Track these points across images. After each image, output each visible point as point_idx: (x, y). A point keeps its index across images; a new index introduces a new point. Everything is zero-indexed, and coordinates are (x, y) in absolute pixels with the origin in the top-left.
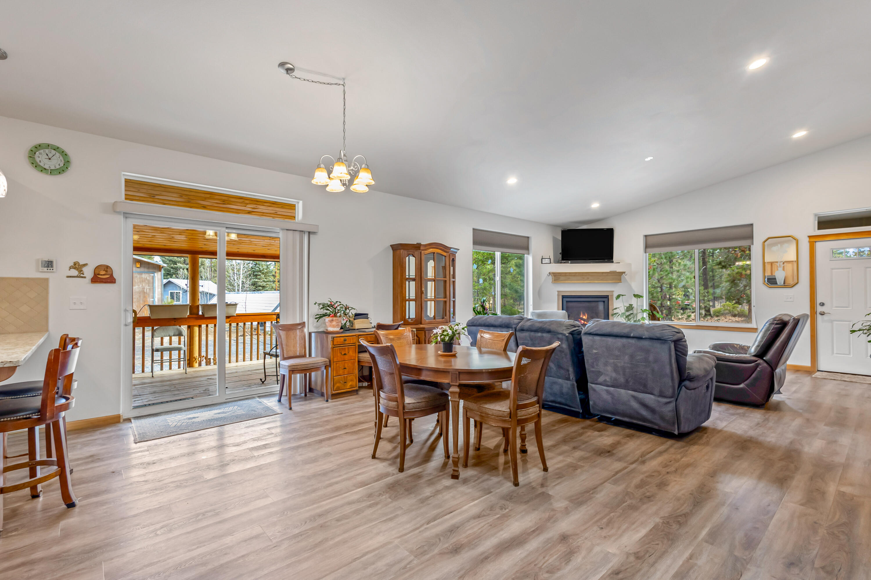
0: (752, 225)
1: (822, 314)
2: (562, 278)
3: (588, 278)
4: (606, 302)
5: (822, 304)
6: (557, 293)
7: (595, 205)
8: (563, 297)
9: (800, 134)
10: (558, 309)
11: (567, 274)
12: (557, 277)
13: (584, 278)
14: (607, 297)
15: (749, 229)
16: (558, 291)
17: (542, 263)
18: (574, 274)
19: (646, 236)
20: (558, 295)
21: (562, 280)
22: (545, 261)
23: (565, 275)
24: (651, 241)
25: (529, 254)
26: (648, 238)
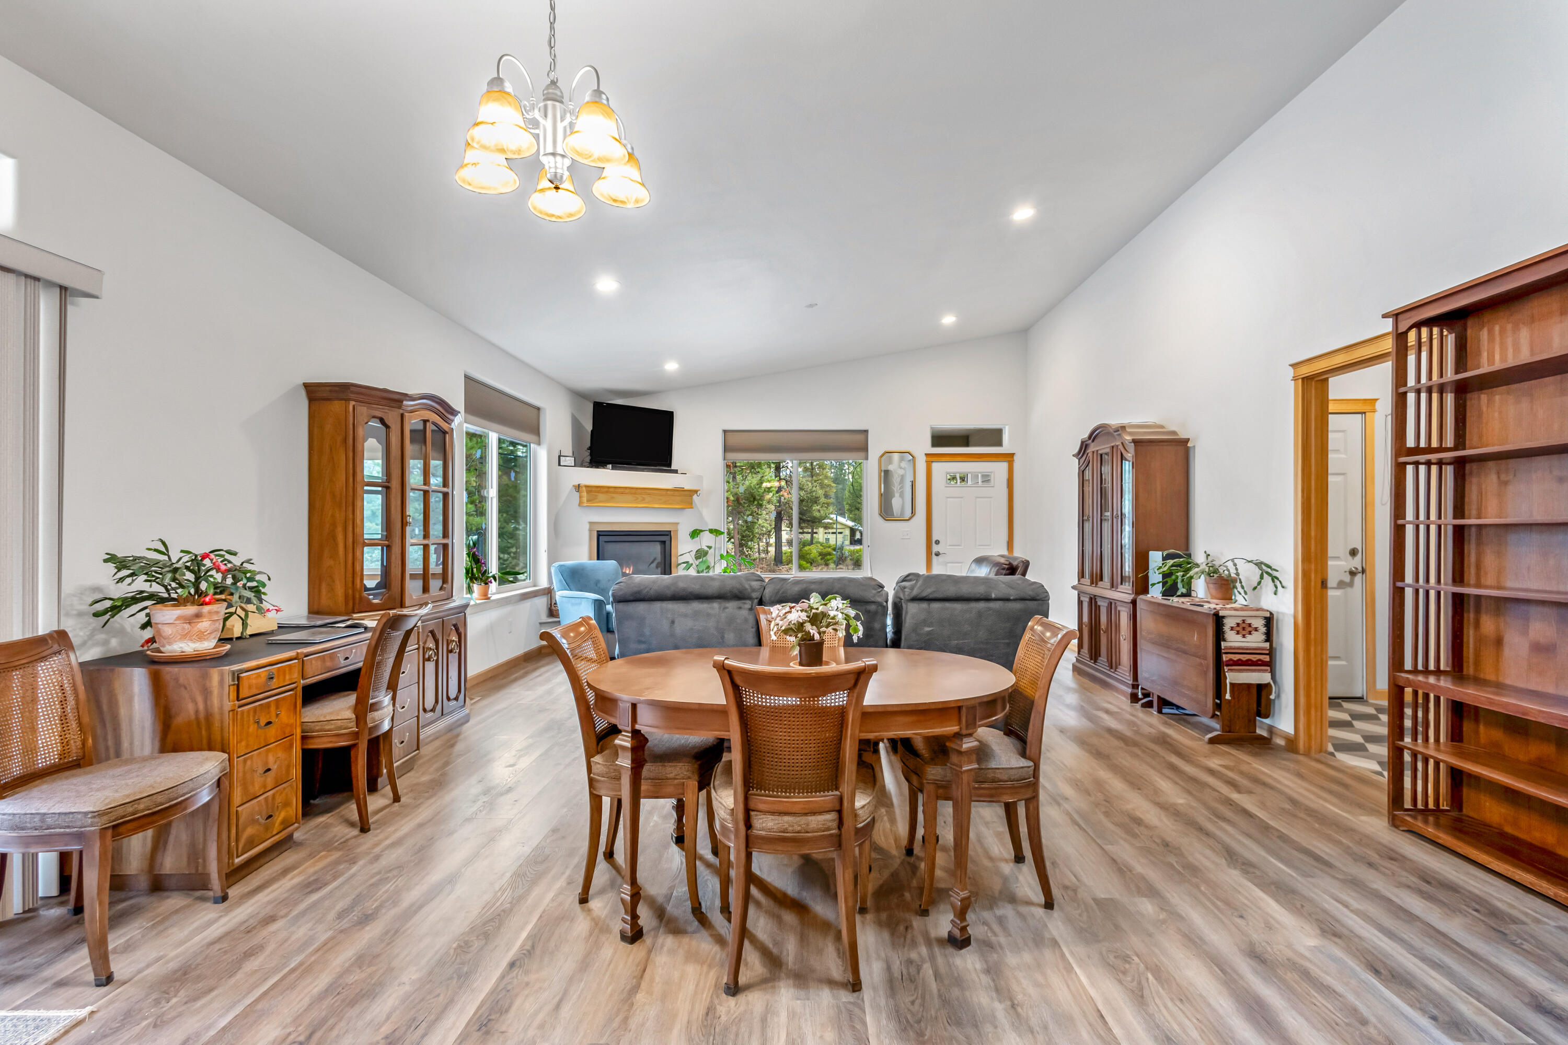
0: (866, 432)
1: (937, 554)
2: (601, 496)
3: (644, 499)
4: (668, 543)
5: (937, 542)
6: (588, 526)
7: (671, 366)
8: (600, 534)
9: (949, 320)
10: (590, 559)
11: (611, 490)
12: (592, 494)
13: (638, 499)
14: (668, 534)
15: (861, 437)
16: (590, 523)
17: (559, 465)
18: (622, 490)
19: (725, 431)
20: (590, 531)
21: (600, 502)
22: (565, 461)
23: (607, 492)
24: (733, 440)
25: (539, 444)
26: (729, 435)
